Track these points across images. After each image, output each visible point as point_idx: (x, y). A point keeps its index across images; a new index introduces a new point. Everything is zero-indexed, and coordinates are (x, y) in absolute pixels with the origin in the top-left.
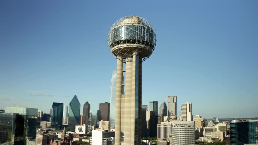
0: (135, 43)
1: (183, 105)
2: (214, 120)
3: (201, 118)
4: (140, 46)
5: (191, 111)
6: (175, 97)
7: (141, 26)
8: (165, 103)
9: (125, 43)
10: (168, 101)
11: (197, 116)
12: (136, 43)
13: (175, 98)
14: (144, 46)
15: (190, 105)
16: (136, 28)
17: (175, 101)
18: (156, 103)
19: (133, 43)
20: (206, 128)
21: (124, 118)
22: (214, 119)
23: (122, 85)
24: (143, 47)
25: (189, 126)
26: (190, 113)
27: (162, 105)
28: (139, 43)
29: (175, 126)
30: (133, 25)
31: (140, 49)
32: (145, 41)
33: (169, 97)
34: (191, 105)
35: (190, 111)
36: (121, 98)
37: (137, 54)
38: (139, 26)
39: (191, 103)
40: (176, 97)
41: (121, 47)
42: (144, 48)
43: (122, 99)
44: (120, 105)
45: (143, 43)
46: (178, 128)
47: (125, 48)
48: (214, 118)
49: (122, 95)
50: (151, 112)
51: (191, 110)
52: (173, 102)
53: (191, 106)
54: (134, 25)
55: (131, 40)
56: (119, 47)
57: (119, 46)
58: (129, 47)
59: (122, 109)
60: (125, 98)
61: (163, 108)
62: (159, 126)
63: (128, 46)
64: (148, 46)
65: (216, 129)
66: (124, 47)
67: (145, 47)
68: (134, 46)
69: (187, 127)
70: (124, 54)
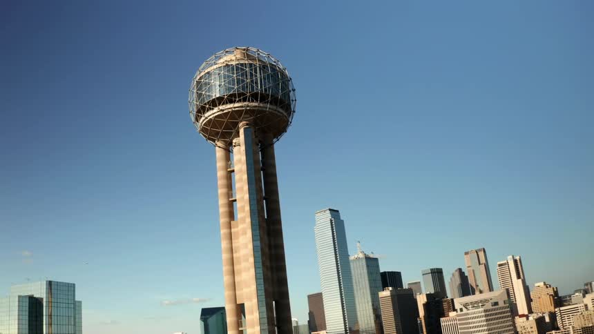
0: (234, 102)
1: (500, 265)
2: (588, 289)
3: (547, 287)
4: (248, 106)
5: (522, 277)
6: (480, 250)
7: (245, 64)
8: (460, 270)
9: (216, 106)
10: (467, 264)
11: (537, 285)
12: (237, 99)
13: (481, 254)
14: (256, 104)
15: (515, 261)
16: (233, 69)
17: (483, 260)
18: (437, 274)
19: (231, 102)
20: (562, 308)
21: (240, 272)
22: (586, 287)
23: (230, 199)
24: (256, 106)
25: (496, 304)
26: (520, 280)
27: (453, 275)
28: (244, 100)
29: (461, 310)
30: (227, 65)
31: (250, 112)
32: (257, 94)
33: (466, 253)
34: (518, 261)
35: (519, 277)
36: (230, 228)
37: (247, 124)
38: (242, 65)
39: (517, 258)
40: (484, 251)
41: (211, 117)
42: (260, 109)
43: (233, 230)
44: (229, 246)
45: (254, 97)
46: (469, 312)
47: (216, 117)
48: (587, 285)
49: (232, 222)
50: (428, 296)
51: (521, 275)
52: (480, 264)
53: (519, 263)
54: (229, 64)
55: (226, 97)
56: (206, 118)
57: (206, 115)
58: (225, 112)
59: (236, 252)
60: (237, 227)
61: (458, 281)
62: (444, 322)
63: (223, 110)
64: (268, 102)
65: (586, 306)
66: (215, 115)
67: (261, 105)
68: (235, 108)
69: (489, 306)
70: (221, 131)
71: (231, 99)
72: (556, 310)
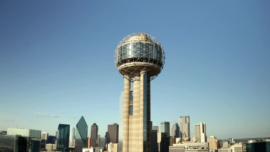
0: (142, 61)
1: (196, 126)
2: (230, 141)
3: (215, 139)
4: (148, 65)
5: (205, 132)
6: (187, 117)
7: (149, 44)
8: (177, 124)
9: (132, 61)
10: (180, 122)
11: (211, 137)
12: (144, 61)
13: (187, 119)
14: (152, 64)
15: (203, 125)
16: (143, 45)
17: (187, 122)
18: (167, 124)
19: (140, 61)
20: (221, 149)
21: (132, 140)
22: (229, 140)
23: (130, 105)
24: (151, 65)
25: (203, 148)
26: (204, 134)
27: (173, 125)
28: (147, 61)
29: (187, 148)
30: (140, 42)
31: (148, 67)
32: (153, 59)
33: (181, 117)
34: (204, 125)
35: (203, 132)
36: (129, 119)
37: (145, 73)
38: (147, 44)
39: (204, 124)
40: (189, 118)
41: (129, 66)
42: (153, 67)
43: (129, 120)
44: (127, 127)
45: (151, 61)
46: (191, 150)
47: (131, 66)
48: (230, 139)
49: (130, 116)
50: (162, 133)
51: (205, 131)
52: (186, 123)
53: (204, 126)
54: (141, 42)
55: (139, 59)
56: (126, 66)
57: (126, 64)
58: (136, 65)
59: (130, 130)
60: (132, 119)
61: (175, 129)
63: (136, 64)
64: (156, 64)
65: (232, 150)
66: (131, 65)
67: (153, 65)
68: (142, 64)
69: (200, 149)
70: (131, 73)
71: (141, 60)
72: (218, 149)
